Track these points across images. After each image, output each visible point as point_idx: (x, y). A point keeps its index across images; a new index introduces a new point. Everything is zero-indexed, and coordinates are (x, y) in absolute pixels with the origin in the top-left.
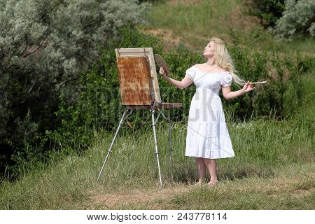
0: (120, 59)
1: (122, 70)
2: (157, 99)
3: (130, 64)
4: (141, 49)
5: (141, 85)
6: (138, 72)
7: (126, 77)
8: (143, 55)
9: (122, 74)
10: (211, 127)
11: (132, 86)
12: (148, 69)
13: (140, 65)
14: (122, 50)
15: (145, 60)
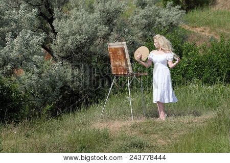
0: (110, 49)
1: (111, 55)
2: (131, 71)
3: (115, 51)
4: (120, 43)
5: (121, 63)
6: (119, 56)
7: (113, 59)
8: (121, 46)
9: (111, 57)
10: (164, 85)
11: (117, 63)
12: (124, 54)
13: (120, 52)
14: (111, 44)
15: (123, 49)
